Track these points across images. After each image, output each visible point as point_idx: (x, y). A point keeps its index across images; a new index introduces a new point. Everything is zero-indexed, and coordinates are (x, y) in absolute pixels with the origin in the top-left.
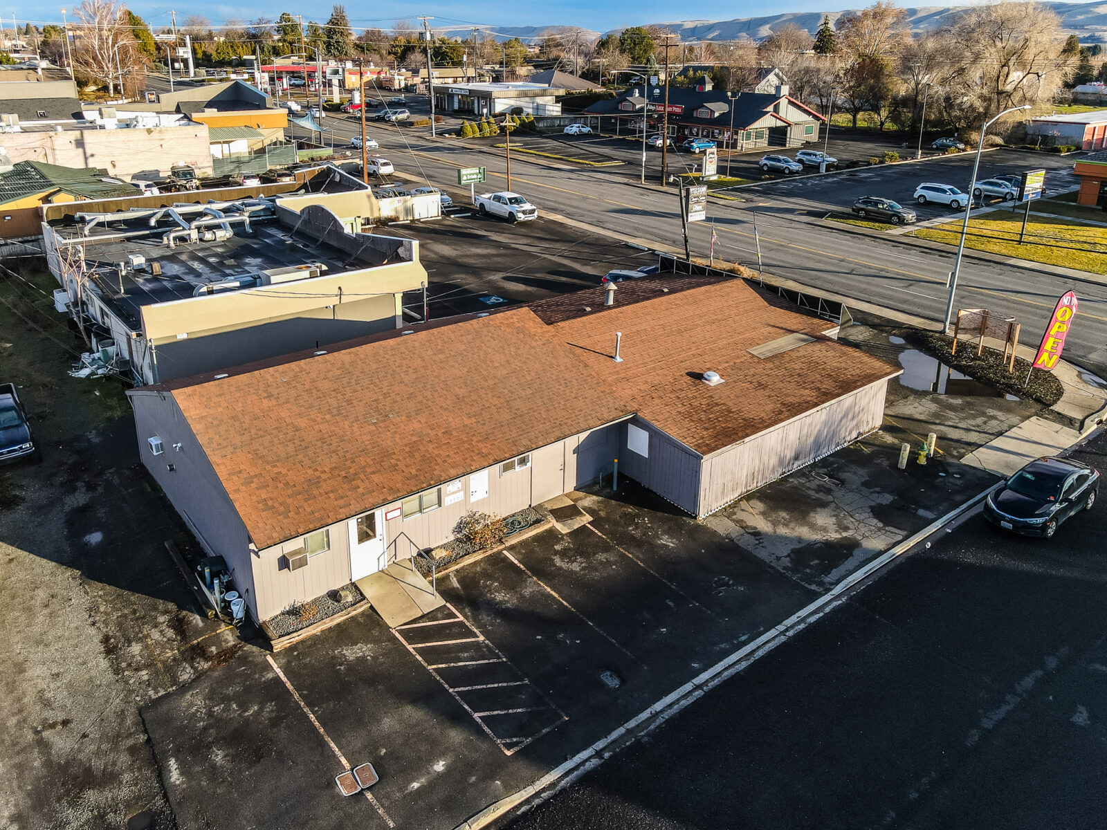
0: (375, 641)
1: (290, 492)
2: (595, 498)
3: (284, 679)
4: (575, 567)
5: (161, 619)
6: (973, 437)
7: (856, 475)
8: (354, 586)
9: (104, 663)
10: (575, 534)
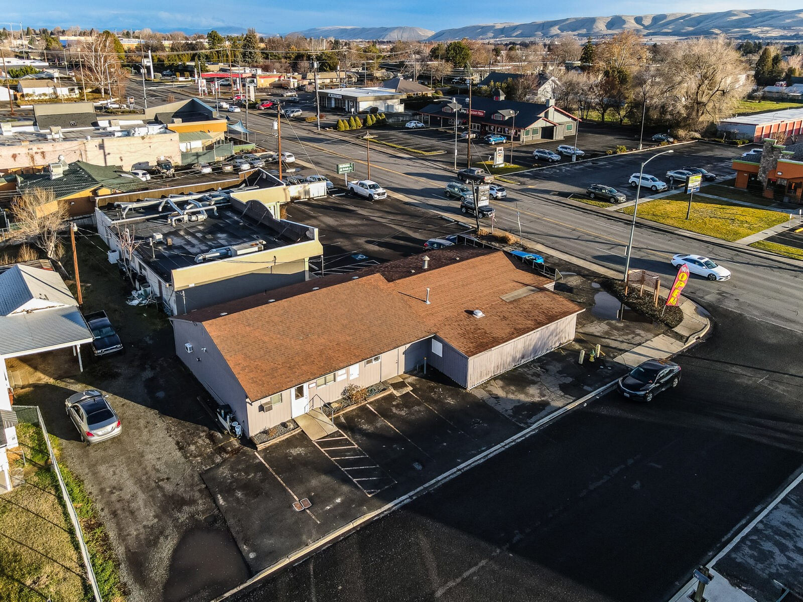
0: (305, 446)
1: (263, 374)
2: (414, 377)
3: (264, 463)
4: (403, 413)
5: (202, 434)
6: (624, 346)
7: (555, 367)
8: (294, 421)
9: (179, 454)
10: (403, 396)
